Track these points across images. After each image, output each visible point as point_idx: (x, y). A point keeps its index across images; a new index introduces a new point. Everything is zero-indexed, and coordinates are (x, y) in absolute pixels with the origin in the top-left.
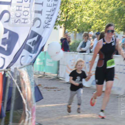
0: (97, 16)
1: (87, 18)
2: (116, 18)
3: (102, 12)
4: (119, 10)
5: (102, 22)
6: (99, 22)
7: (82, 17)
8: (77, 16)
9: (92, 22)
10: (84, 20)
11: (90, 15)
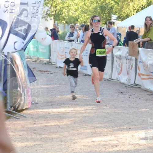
0: (82, 11)
1: (73, 12)
2: (99, 13)
3: (86, 8)
4: (101, 7)
5: (87, 17)
6: (85, 16)
7: (69, 11)
8: (64, 10)
9: (78, 16)
10: (71, 14)
11: (76, 10)
